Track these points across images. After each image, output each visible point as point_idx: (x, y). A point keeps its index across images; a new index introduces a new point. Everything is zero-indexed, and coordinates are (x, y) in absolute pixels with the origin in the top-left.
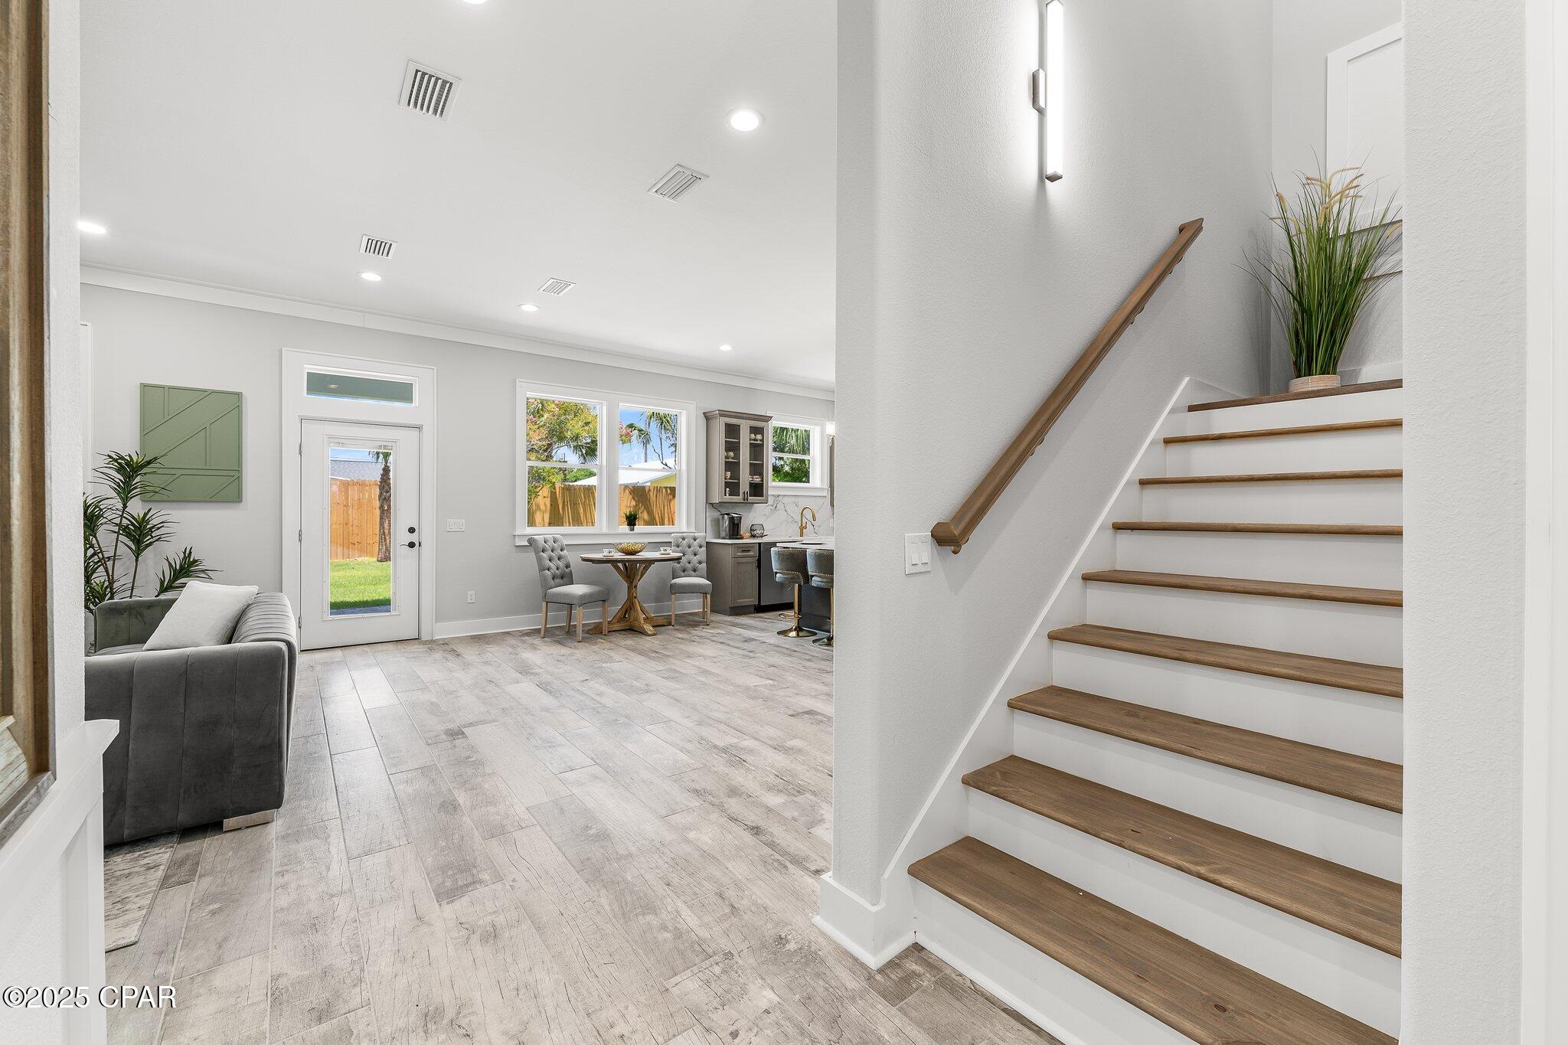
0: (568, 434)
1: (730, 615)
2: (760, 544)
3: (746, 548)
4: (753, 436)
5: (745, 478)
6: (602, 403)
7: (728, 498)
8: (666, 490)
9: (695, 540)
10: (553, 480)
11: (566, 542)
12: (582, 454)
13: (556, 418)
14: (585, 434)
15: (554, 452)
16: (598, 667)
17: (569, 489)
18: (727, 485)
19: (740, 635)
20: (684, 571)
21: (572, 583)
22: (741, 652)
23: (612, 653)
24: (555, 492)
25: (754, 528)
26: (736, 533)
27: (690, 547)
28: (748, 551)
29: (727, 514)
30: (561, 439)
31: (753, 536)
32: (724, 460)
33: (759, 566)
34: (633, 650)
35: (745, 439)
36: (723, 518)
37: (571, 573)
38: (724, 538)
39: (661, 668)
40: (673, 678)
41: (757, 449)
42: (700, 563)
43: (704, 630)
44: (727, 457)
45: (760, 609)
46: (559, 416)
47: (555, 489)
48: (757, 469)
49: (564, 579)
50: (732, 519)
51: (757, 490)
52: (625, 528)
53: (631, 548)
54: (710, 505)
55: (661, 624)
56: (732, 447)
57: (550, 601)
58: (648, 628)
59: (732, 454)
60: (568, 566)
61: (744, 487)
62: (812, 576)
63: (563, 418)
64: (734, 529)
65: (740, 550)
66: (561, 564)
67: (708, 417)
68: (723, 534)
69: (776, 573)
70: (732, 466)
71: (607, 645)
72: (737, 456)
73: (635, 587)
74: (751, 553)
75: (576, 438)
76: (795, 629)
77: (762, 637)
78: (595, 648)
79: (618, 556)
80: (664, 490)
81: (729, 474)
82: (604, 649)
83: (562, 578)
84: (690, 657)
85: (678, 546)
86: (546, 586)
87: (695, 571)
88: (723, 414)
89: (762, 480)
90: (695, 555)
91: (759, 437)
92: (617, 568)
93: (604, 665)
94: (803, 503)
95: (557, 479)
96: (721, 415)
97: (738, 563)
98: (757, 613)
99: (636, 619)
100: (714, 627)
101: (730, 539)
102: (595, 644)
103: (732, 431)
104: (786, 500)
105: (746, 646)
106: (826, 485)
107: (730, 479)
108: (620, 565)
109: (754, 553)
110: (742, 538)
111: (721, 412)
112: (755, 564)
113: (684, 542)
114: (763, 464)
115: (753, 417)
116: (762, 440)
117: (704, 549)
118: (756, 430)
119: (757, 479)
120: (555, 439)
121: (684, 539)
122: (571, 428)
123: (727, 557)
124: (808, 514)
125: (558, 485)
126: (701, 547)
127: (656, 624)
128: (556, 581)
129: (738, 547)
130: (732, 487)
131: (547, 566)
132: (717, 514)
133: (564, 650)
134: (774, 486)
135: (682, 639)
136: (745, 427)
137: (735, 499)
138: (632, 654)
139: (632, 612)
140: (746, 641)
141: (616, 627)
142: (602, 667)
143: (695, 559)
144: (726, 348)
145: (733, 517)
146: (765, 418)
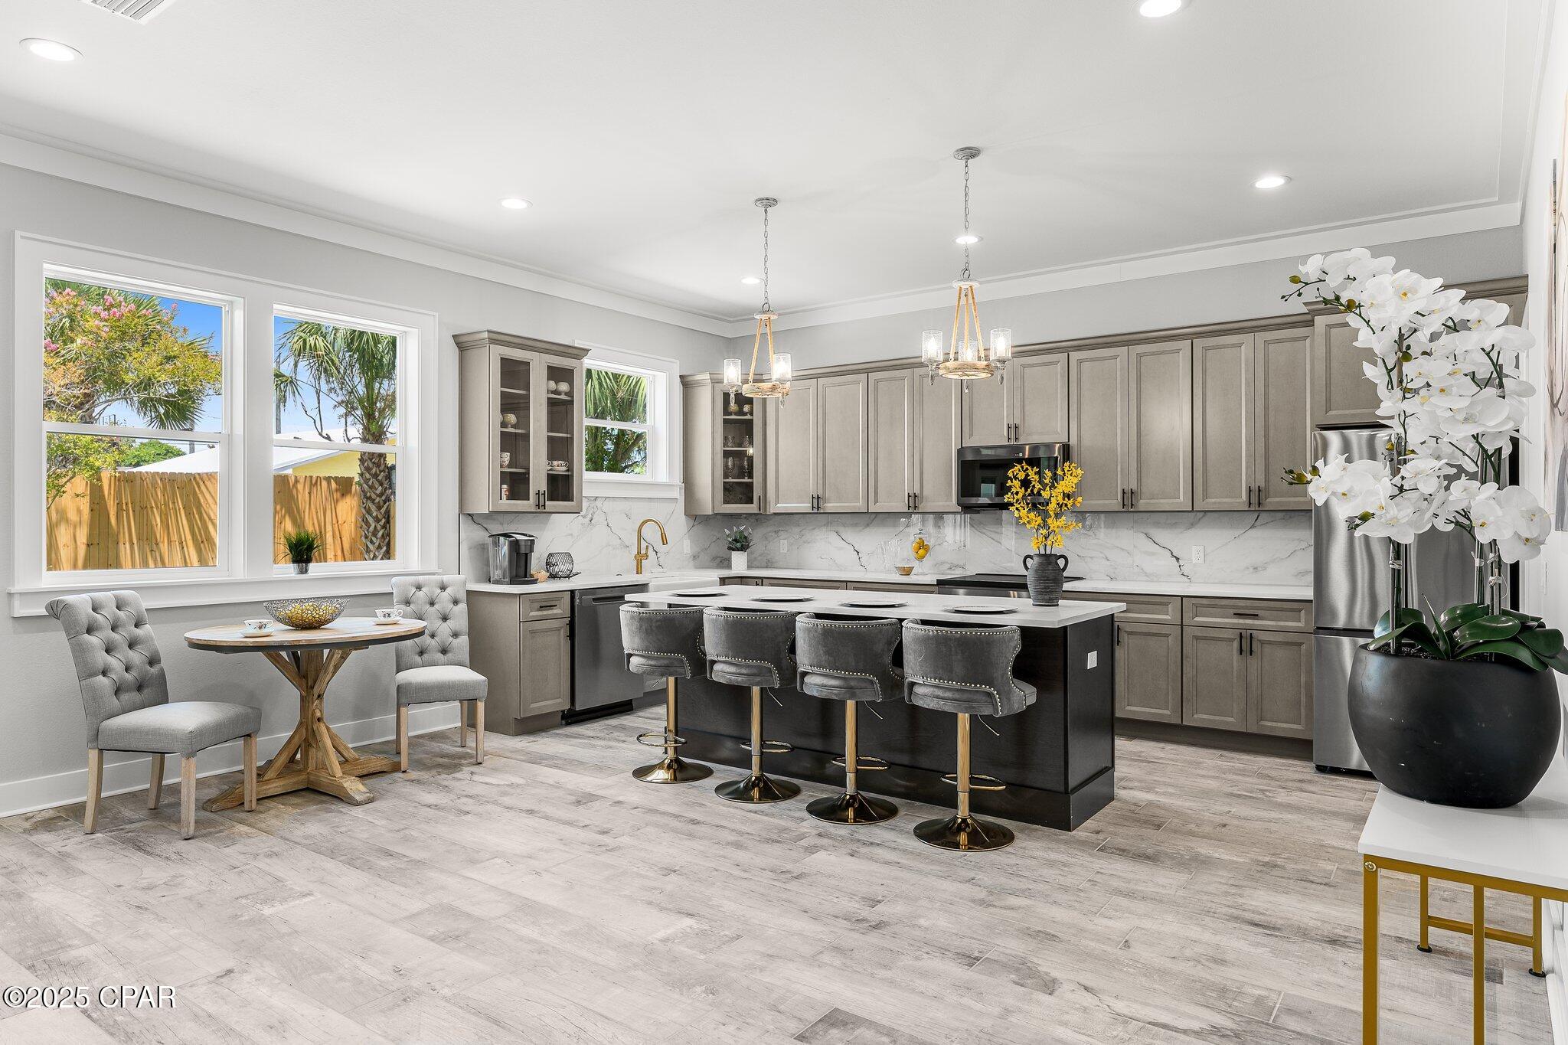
0: (129, 378)
1: (517, 734)
2: (572, 592)
3: (546, 602)
4: (552, 384)
5: (539, 466)
6: (231, 303)
7: (506, 504)
8: (329, 483)
9: (443, 588)
10: (97, 464)
11: (146, 603)
12: (158, 416)
13: (102, 345)
14: (163, 378)
15: (97, 410)
16: (251, 922)
17: (130, 480)
18: (505, 477)
19: (557, 786)
20: (421, 653)
21: (163, 699)
22: (583, 835)
23: (278, 868)
24: (101, 488)
25: (553, 560)
26: (523, 573)
27: (432, 604)
28: (551, 607)
29: (506, 535)
30: (115, 384)
31: (553, 576)
32: (499, 429)
33: (572, 636)
34: (332, 853)
35: (539, 390)
36: (496, 544)
37: (162, 677)
38: (497, 582)
39: (416, 906)
40: (457, 938)
41: (560, 410)
42: (455, 635)
43: (476, 778)
44: (504, 424)
45: (573, 717)
46: (111, 341)
47: (99, 479)
48: (559, 448)
49: (146, 691)
50: (515, 546)
51: (561, 488)
52: (290, 570)
53: (309, 612)
54: (467, 515)
55: (379, 769)
56: (514, 404)
57: (106, 747)
58: (355, 787)
59: (512, 418)
60: (153, 661)
61: (538, 482)
62: (713, 662)
63: (117, 345)
64: (519, 566)
65: (537, 605)
66: (136, 657)
67: (463, 345)
68: (497, 574)
69: (630, 655)
70: (514, 442)
71: (262, 842)
72: (524, 421)
73: (320, 696)
74: (556, 611)
75: (147, 384)
76: (669, 767)
77: (608, 787)
78: (232, 852)
79: (279, 633)
80: (324, 483)
81: (507, 456)
82: (256, 856)
83: (140, 688)
84: (473, 862)
85: (408, 603)
86: (97, 712)
87: (444, 651)
88: (497, 339)
89: (570, 469)
90: (445, 619)
91: (564, 387)
92: (276, 660)
93: (267, 911)
94: (641, 512)
95: (105, 462)
96: (493, 341)
97: (533, 632)
98: (568, 724)
99: (323, 766)
100: (495, 770)
101: (512, 582)
102: (231, 840)
103: (514, 373)
104: (607, 506)
105: (582, 814)
106: (678, 479)
107: (509, 466)
108: (284, 654)
109: (562, 610)
110: (535, 582)
111: (492, 335)
112: (564, 632)
113: (420, 594)
114: (572, 438)
115: (554, 348)
116: (570, 394)
117: (463, 607)
118: (557, 374)
119: (560, 467)
120: (101, 385)
121: (419, 588)
122: (134, 365)
123: (509, 619)
124: (651, 533)
125: (106, 475)
126: (456, 602)
127: (365, 772)
128: (125, 697)
129: (532, 601)
130: (516, 483)
131: (101, 667)
132: (480, 535)
133: (152, 871)
134: (591, 482)
135: (437, 807)
136: (538, 366)
137: (519, 505)
138: (329, 864)
139: (312, 752)
140: (578, 802)
141: (275, 787)
142: (263, 920)
143: (444, 629)
144: (514, 204)
145: (517, 541)
146: (575, 352)
